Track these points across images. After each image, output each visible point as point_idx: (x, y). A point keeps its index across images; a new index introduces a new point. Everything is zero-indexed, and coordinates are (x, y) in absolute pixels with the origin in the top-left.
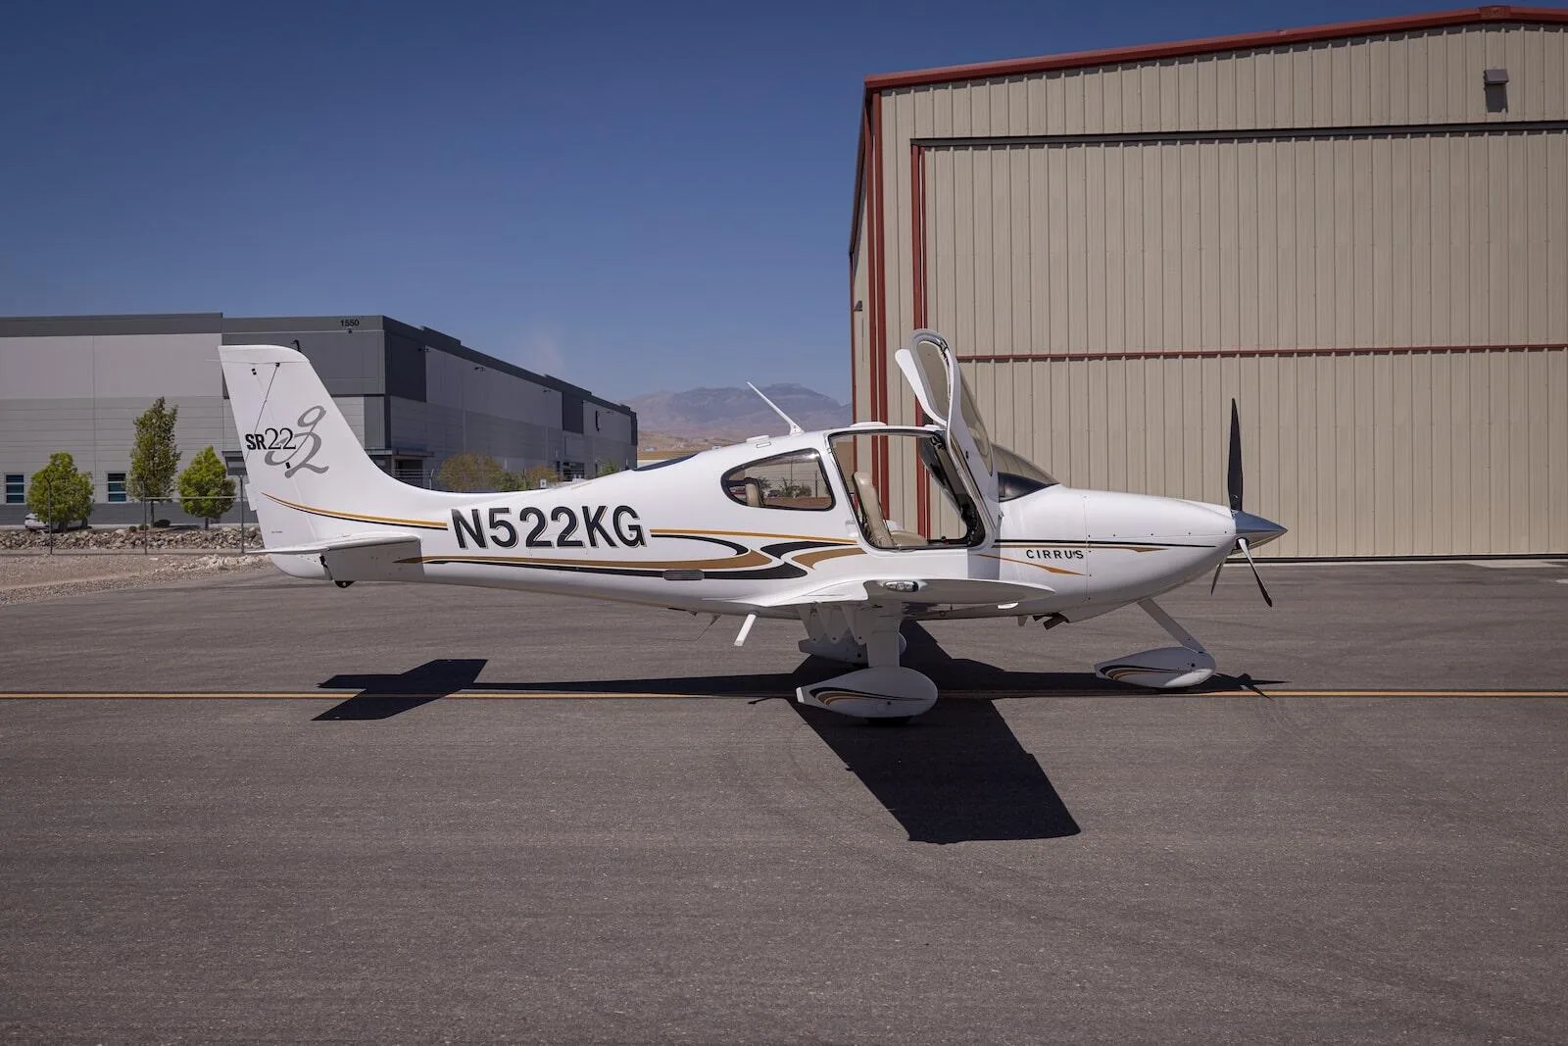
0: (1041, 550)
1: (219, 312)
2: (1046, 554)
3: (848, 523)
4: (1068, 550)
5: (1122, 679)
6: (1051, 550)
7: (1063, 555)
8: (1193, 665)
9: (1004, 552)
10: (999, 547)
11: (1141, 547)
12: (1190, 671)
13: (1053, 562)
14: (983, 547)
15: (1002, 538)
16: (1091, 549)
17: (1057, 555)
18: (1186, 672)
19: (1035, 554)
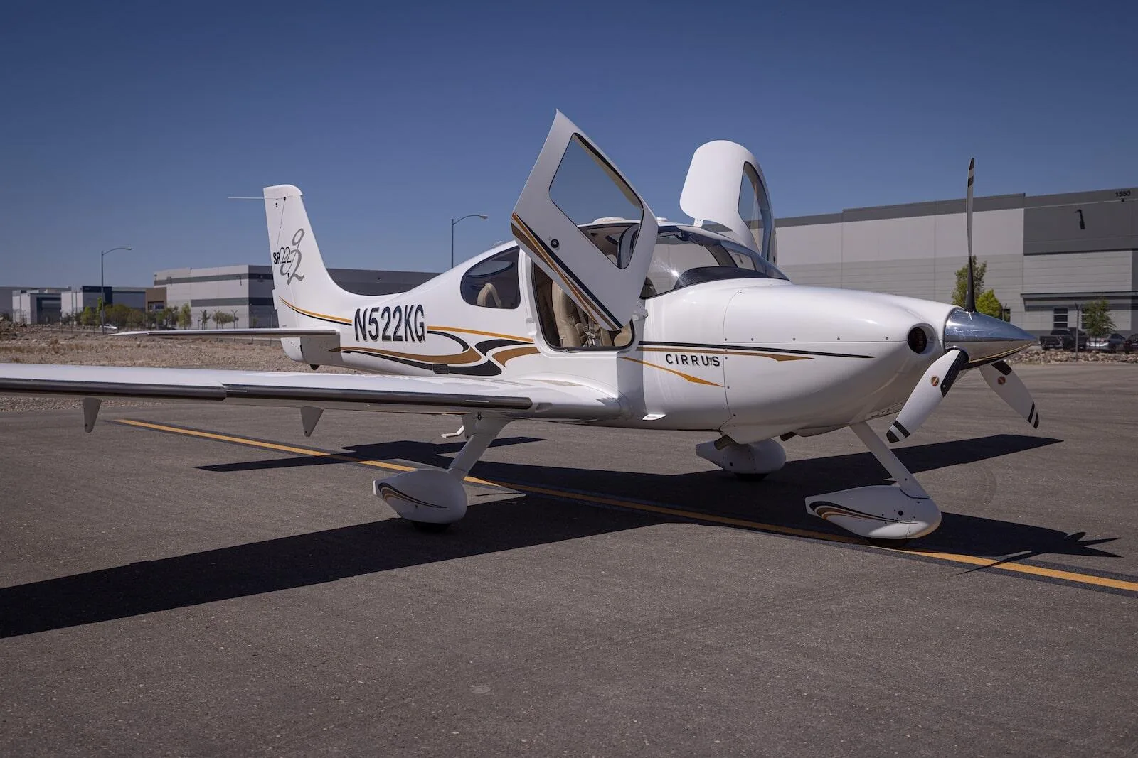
0: (679, 354)
1: (1022, 192)
2: (685, 361)
3: (528, 321)
4: (704, 355)
5: (829, 518)
6: (689, 355)
7: (700, 361)
8: (901, 513)
9: (648, 356)
10: (642, 349)
11: (781, 354)
12: (897, 521)
13: (690, 369)
14: (628, 351)
15: (645, 340)
16: (727, 356)
17: (695, 361)
18: (892, 521)
19: (672, 359)
